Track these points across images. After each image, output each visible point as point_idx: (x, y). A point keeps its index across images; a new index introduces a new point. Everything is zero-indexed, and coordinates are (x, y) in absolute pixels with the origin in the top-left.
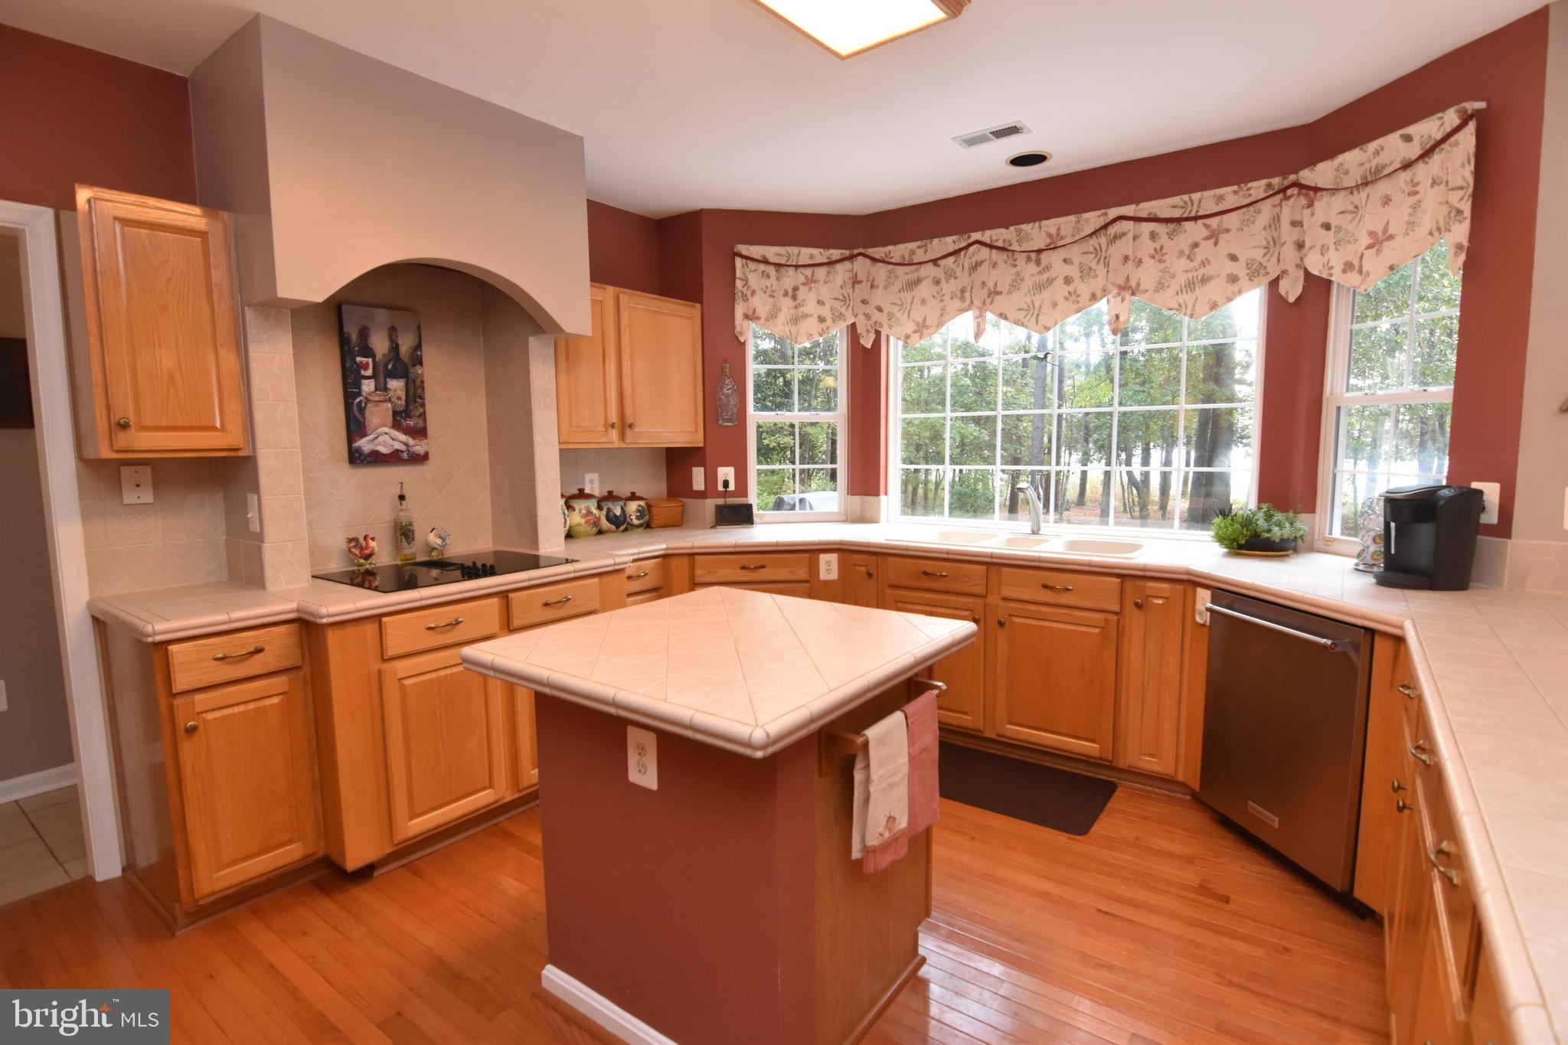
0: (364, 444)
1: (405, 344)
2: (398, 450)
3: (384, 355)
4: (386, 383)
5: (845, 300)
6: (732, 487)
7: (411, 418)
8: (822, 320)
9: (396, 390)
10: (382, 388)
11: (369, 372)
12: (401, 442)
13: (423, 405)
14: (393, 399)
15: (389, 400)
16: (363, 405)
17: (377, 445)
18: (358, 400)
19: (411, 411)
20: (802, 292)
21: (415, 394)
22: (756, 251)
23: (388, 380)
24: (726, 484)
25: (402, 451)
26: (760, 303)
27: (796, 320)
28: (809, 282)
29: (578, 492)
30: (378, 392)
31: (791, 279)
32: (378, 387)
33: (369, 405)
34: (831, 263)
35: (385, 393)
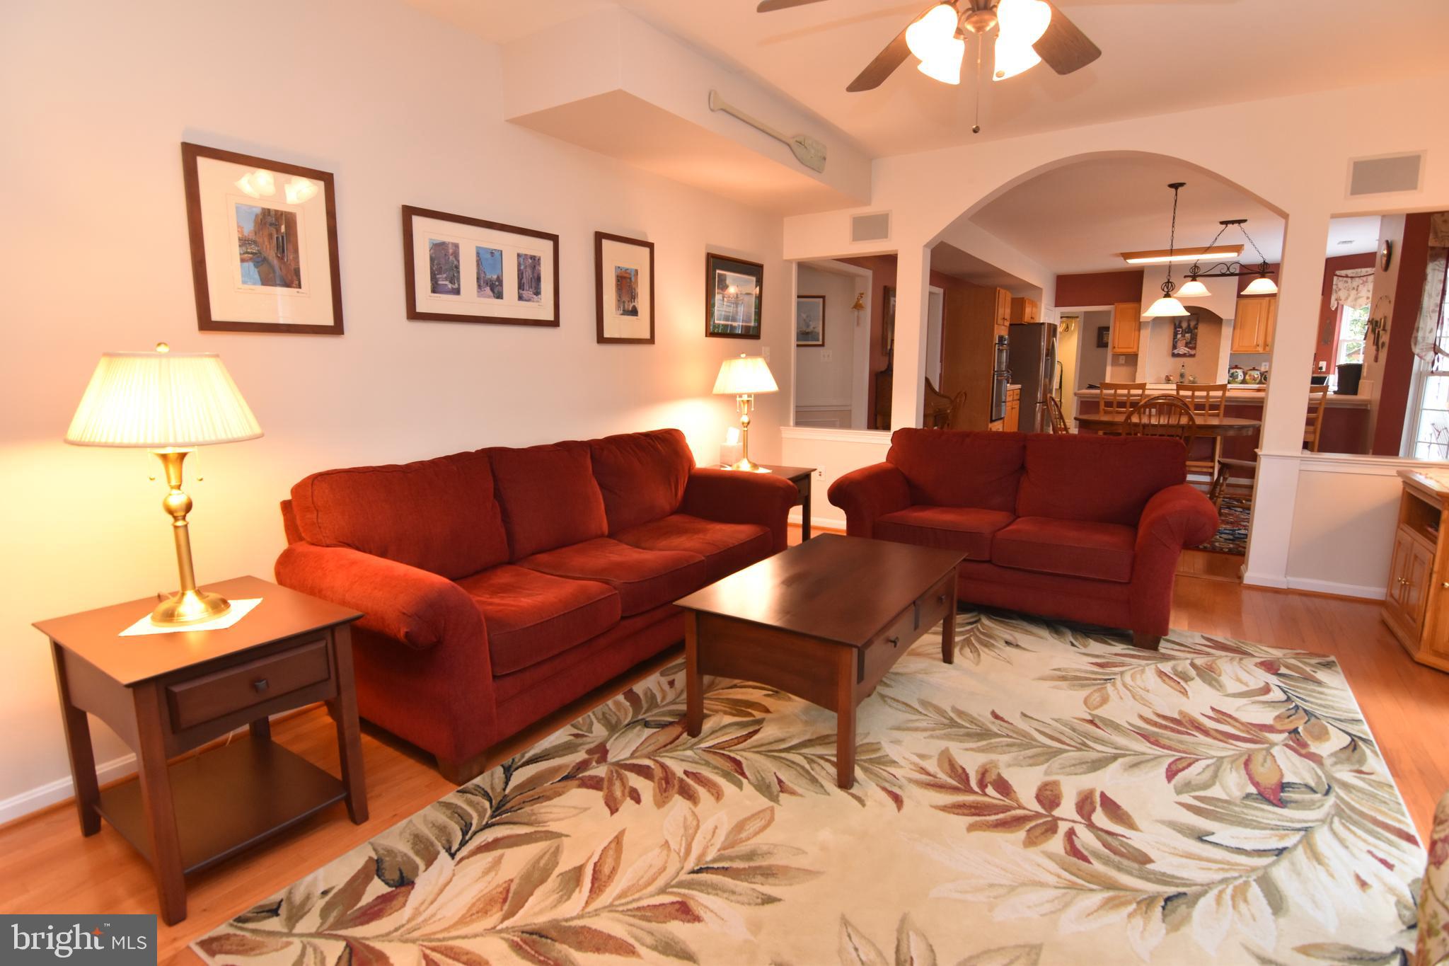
0: (1176, 352)
1: (1192, 324)
2: (1185, 353)
3: (1185, 327)
6: (1324, 370)
7: (1191, 345)
9: (1187, 338)
10: (1183, 336)
11: (1180, 332)
12: (1186, 351)
13: (1196, 341)
16: (1177, 343)
17: (1179, 352)
18: (1176, 340)
19: (1191, 343)
20: (1360, 288)
21: (1194, 338)
22: (1343, 272)
23: (1186, 335)
24: (1321, 368)
26: (1342, 294)
27: (1356, 299)
28: (1364, 282)
31: (1357, 282)
33: (1180, 342)
35: (1185, 340)
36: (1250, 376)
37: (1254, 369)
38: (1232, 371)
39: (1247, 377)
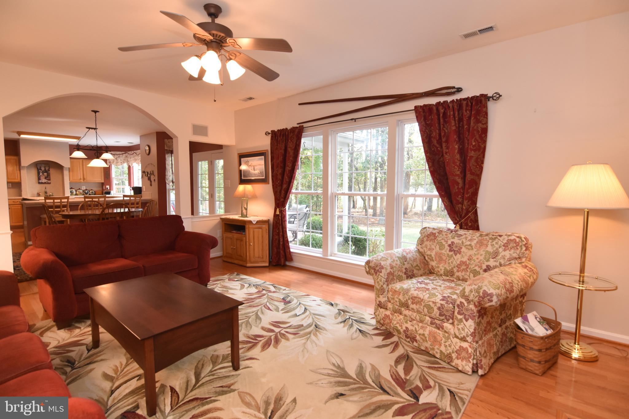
0: (40, 181)
1: (47, 169)
3: (44, 170)
5: (125, 160)
6: (109, 189)
8: (121, 163)
9: (46, 174)
11: (41, 172)
15: (45, 176)
17: (42, 181)
18: (39, 176)
19: (48, 177)
20: (118, 159)
21: (49, 175)
24: (107, 188)
25: (46, 182)
27: (117, 163)
28: (119, 157)
31: (116, 156)
33: (41, 176)
34: (123, 154)
36: (79, 192)
37: (79, 189)
38: (71, 190)
39: (77, 192)
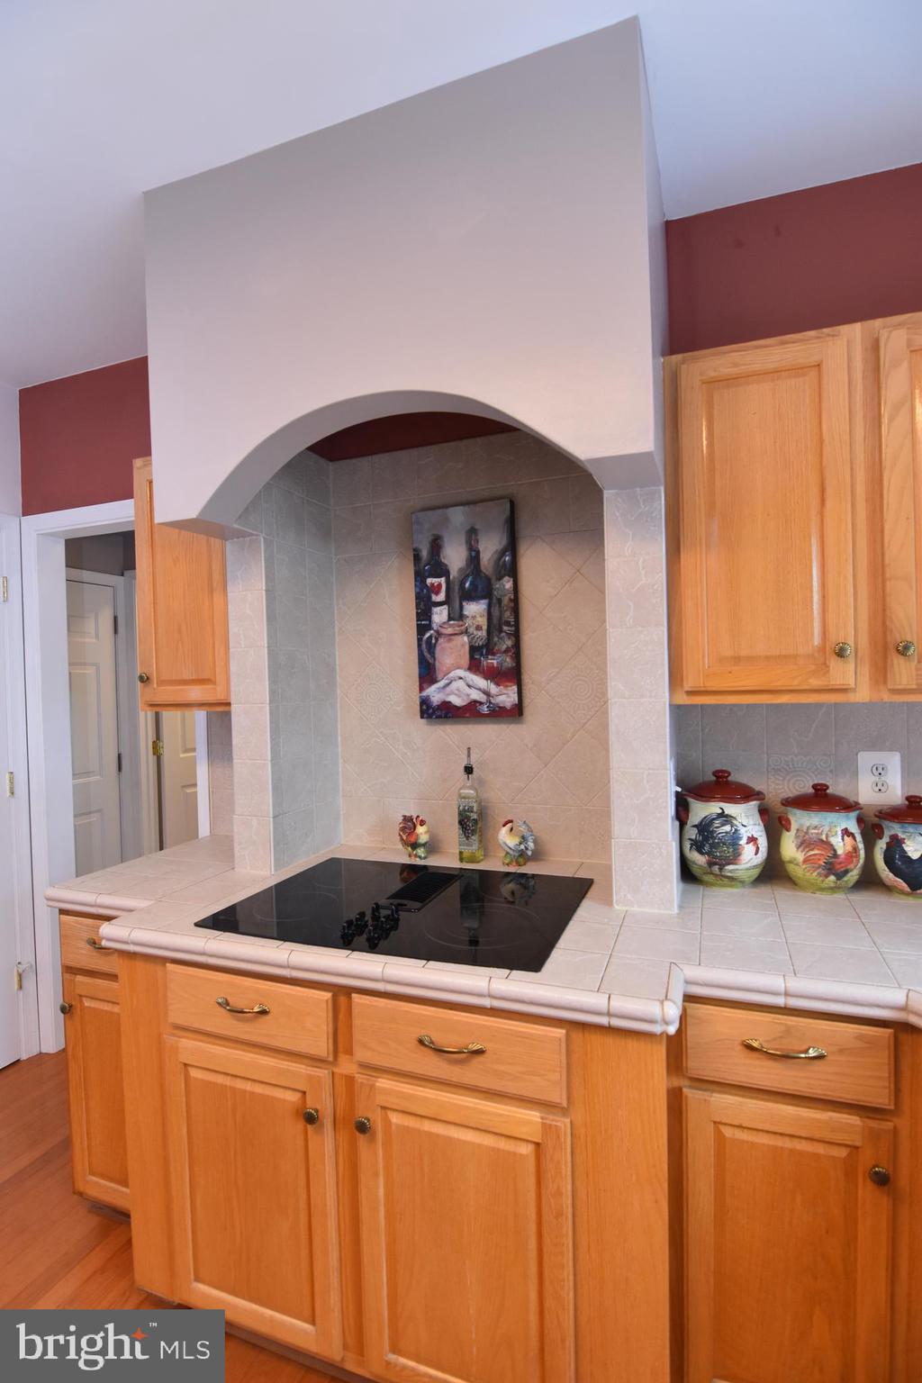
0: (435, 694)
1: (490, 547)
2: (475, 702)
3: (461, 570)
4: (461, 607)
7: (494, 654)
9: (474, 617)
10: (457, 615)
11: (441, 597)
12: (480, 689)
13: (518, 635)
14: (471, 630)
15: (466, 632)
16: (433, 641)
17: (449, 695)
18: (428, 635)
19: (495, 644)
21: (501, 620)
23: (464, 603)
25: (481, 703)
29: (812, 791)
30: (452, 622)
32: (452, 616)
33: (441, 640)
35: (461, 623)
37: (820, 799)
38: (701, 810)
